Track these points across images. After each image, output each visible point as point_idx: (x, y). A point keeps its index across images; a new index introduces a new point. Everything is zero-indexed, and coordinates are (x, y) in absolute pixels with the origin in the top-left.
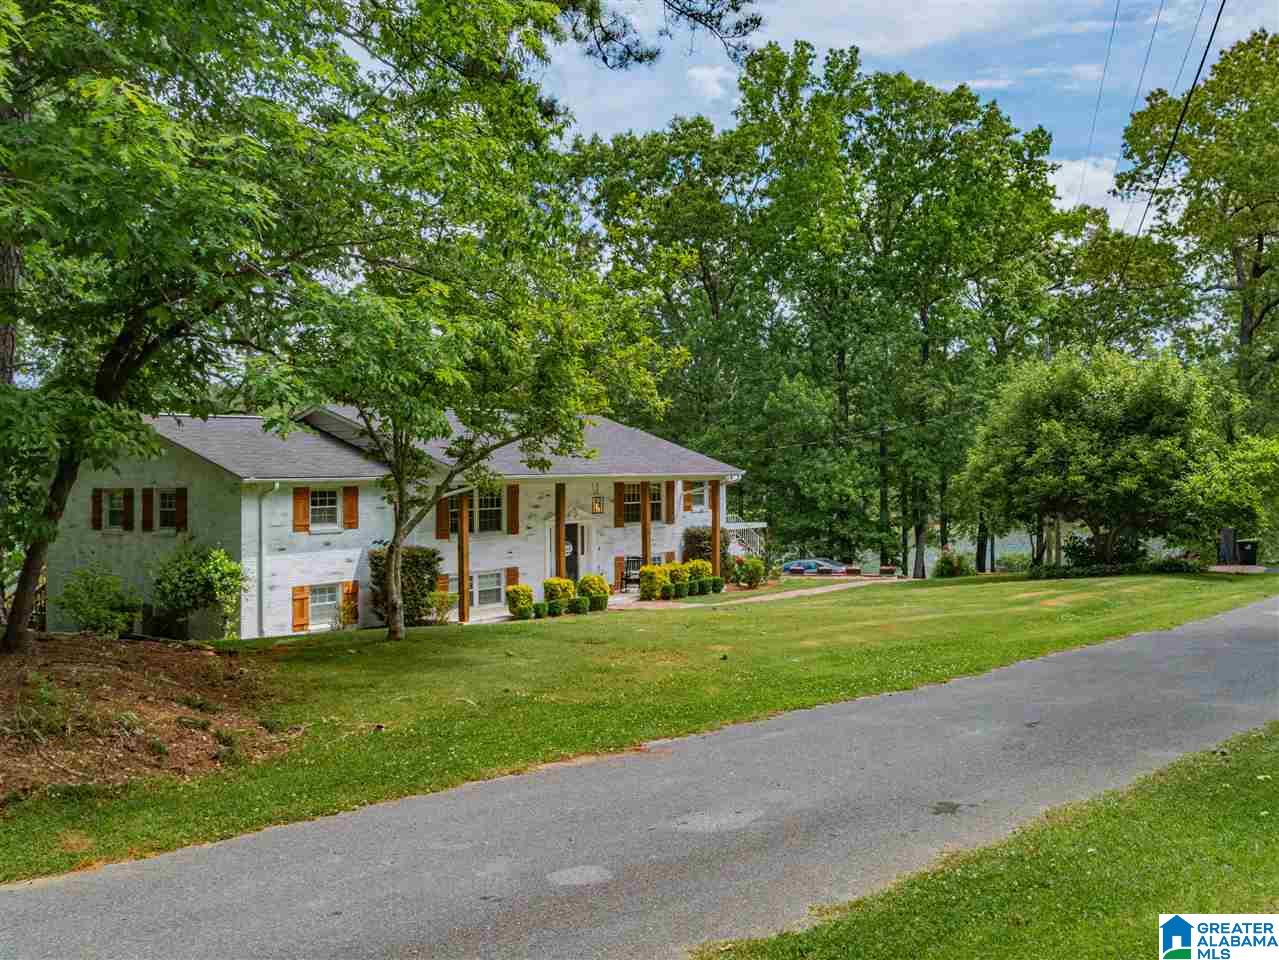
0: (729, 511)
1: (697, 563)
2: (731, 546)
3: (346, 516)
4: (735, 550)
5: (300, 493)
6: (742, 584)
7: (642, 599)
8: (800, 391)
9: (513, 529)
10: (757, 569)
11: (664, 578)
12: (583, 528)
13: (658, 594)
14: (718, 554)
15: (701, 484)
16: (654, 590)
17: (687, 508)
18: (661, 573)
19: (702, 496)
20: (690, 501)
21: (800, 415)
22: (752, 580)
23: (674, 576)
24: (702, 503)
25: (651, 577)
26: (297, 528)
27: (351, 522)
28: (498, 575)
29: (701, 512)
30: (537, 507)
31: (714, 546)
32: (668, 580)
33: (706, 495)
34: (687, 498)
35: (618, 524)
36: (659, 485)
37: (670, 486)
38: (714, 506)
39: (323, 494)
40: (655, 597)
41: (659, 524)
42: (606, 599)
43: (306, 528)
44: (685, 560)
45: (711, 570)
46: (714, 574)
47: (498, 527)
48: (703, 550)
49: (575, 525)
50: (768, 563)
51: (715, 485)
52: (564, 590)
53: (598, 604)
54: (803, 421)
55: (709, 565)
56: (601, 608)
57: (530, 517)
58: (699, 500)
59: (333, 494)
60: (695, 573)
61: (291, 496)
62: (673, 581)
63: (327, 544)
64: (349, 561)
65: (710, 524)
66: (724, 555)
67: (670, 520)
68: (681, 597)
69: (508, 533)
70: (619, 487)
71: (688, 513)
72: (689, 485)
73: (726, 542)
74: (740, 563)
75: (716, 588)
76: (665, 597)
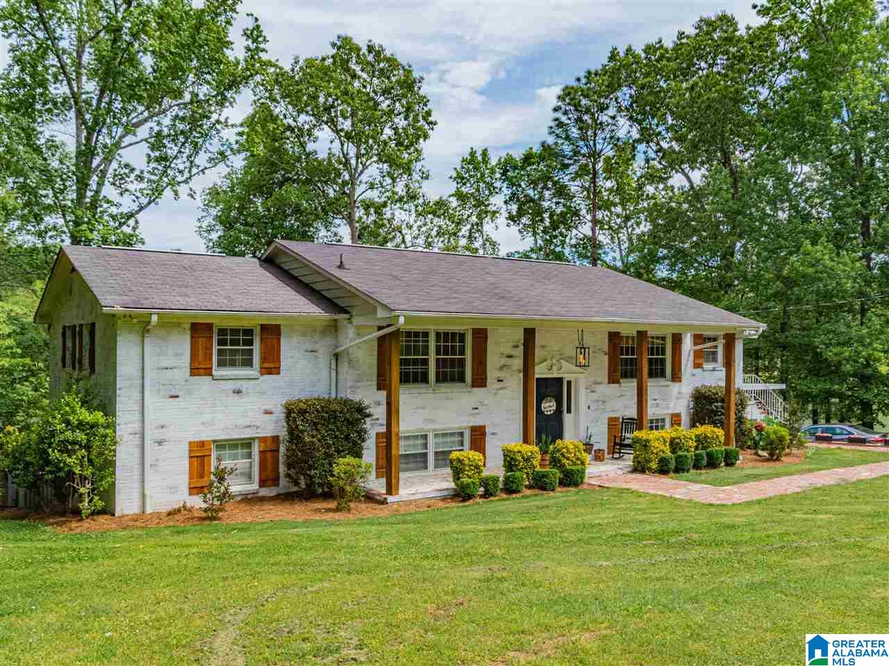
0: (745, 371)
1: (706, 429)
2: (748, 409)
3: (264, 359)
4: (753, 413)
5: (200, 330)
6: (760, 452)
7: (635, 470)
8: (824, 255)
9: (480, 381)
10: (781, 439)
11: (663, 448)
12: (569, 383)
13: (654, 465)
14: (733, 416)
15: (715, 339)
16: (649, 461)
17: (697, 366)
18: (658, 440)
19: (715, 353)
20: (701, 358)
21: (820, 280)
22: (774, 450)
23: (674, 445)
24: (715, 360)
25: (645, 445)
26: (195, 371)
27: (271, 366)
28: (461, 434)
29: (714, 370)
30: (510, 356)
31: (729, 408)
32: (667, 449)
33: (720, 351)
34: (698, 355)
35: (613, 380)
36: (663, 339)
37: (677, 340)
38: (729, 364)
39: (235, 331)
40: (650, 469)
41: (661, 381)
42: (583, 472)
43: (208, 372)
44: (693, 425)
45: (722, 439)
46: (727, 442)
47: (462, 379)
48: (715, 413)
49: (560, 380)
50: (794, 431)
51: (730, 339)
52: (527, 460)
53: (571, 479)
54: (825, 286)
55: (720, 432)
56: (576, 485)
57: (502, 368)
58: (713, 356)
59: (249, 332)
60: (702, 441)
61: (189, 333)
62: (673, 452)
63: (238, 392)
64: (268, 412)
65: (723, 384)
66: (740, 420)
67: (676, 377)
68: (683, 470)
69: (473, 386)
70: (614, 337)
71: (699, 370)
72: (699, 339)
73: (742, 405)
74: (759, 429)
75: (730, 460)
76: (663, 470)
